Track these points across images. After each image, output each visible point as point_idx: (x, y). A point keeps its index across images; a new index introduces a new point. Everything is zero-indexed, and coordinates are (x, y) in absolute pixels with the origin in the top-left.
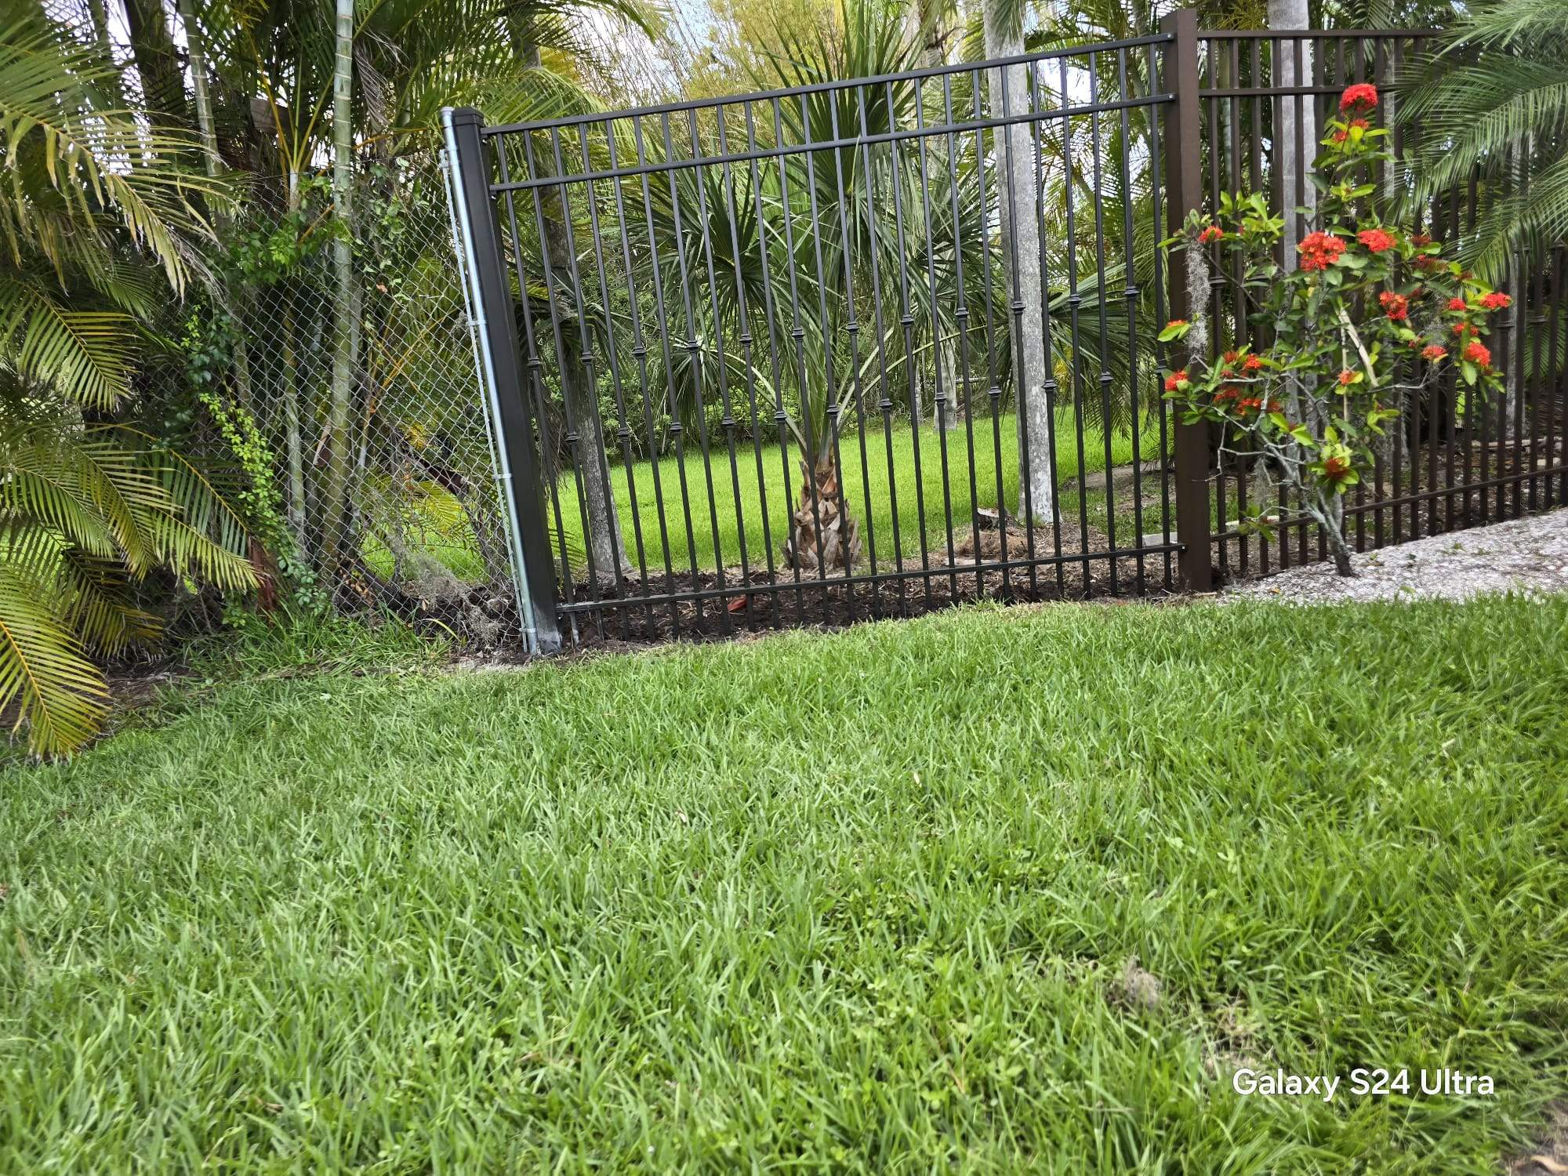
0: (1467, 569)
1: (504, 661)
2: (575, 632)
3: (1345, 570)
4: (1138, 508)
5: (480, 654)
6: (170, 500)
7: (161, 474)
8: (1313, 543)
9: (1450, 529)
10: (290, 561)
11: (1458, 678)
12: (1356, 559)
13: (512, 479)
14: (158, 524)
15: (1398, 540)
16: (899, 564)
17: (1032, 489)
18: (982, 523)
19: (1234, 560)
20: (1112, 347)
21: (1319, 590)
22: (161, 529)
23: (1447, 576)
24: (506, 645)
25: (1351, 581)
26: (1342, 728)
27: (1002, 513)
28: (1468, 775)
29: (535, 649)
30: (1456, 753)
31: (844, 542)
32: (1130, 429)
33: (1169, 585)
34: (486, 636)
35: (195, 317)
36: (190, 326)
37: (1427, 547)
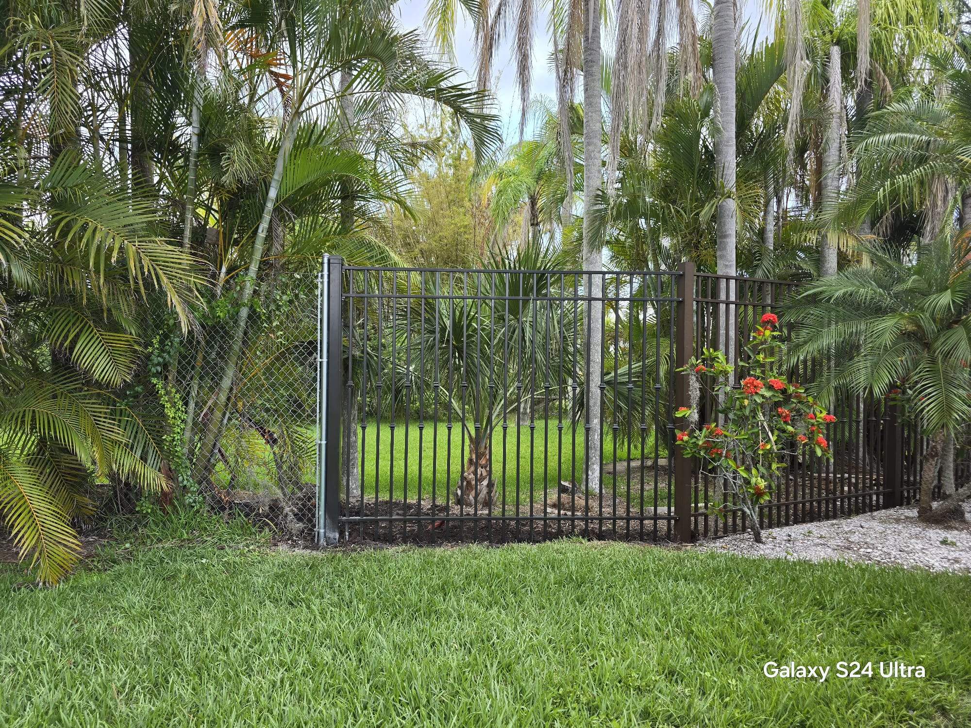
0: (817, 545)
1: (305, 547)
2: (347, 533)
3: (758, 539)
4: (642, 490)
5: (290, 542)
6: (123, 436)
7: (120, 421)
8: (739, 522)
9: (804, 521)
10: (185, 477)
11: (820, 603)
12: (764, 533)
13: (327, 444)
14: (116, 449)
15: (779, 525)
16: (518, 509)
17: (590, 473)
18: (562, 490)
19: (701, 527)
20: (634, 402)
21: (746, 549)
22: (117, 452)
23: (807, 548)
24: (305, 538)
25: (761, 546)
26: (773, 623)
27: (574, 485)
28: (829, 651)
29: (322, 542)
30: (822, 639)
31: (489, 492)
32: (640, 446)
33: (669, 538)
34: (294, 532)
35: (158, 337)
36: (154, 341)
37: (797, 530)
